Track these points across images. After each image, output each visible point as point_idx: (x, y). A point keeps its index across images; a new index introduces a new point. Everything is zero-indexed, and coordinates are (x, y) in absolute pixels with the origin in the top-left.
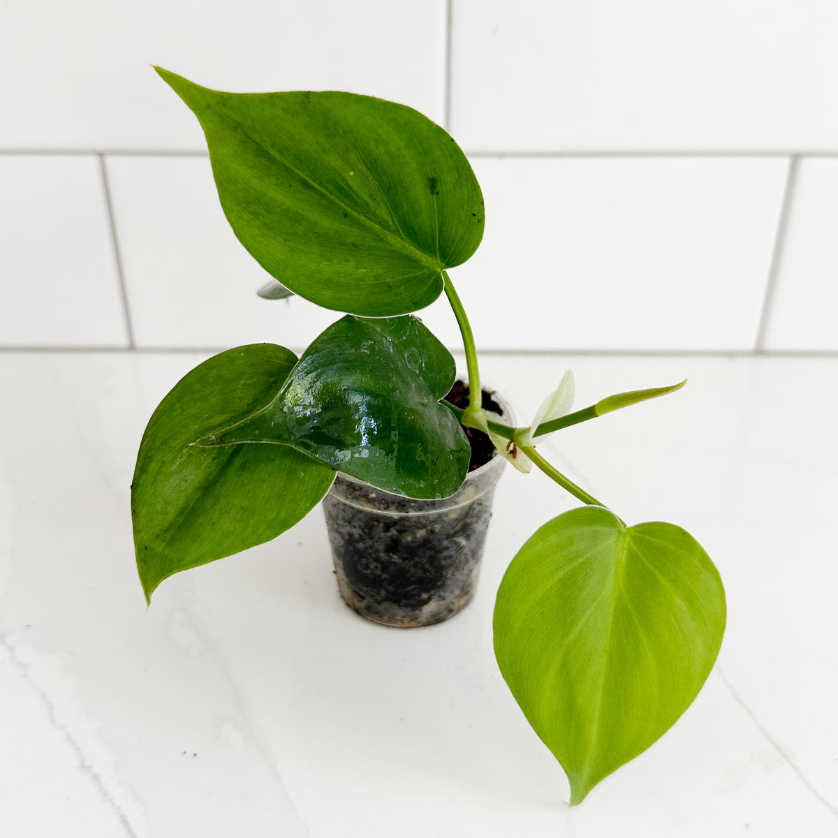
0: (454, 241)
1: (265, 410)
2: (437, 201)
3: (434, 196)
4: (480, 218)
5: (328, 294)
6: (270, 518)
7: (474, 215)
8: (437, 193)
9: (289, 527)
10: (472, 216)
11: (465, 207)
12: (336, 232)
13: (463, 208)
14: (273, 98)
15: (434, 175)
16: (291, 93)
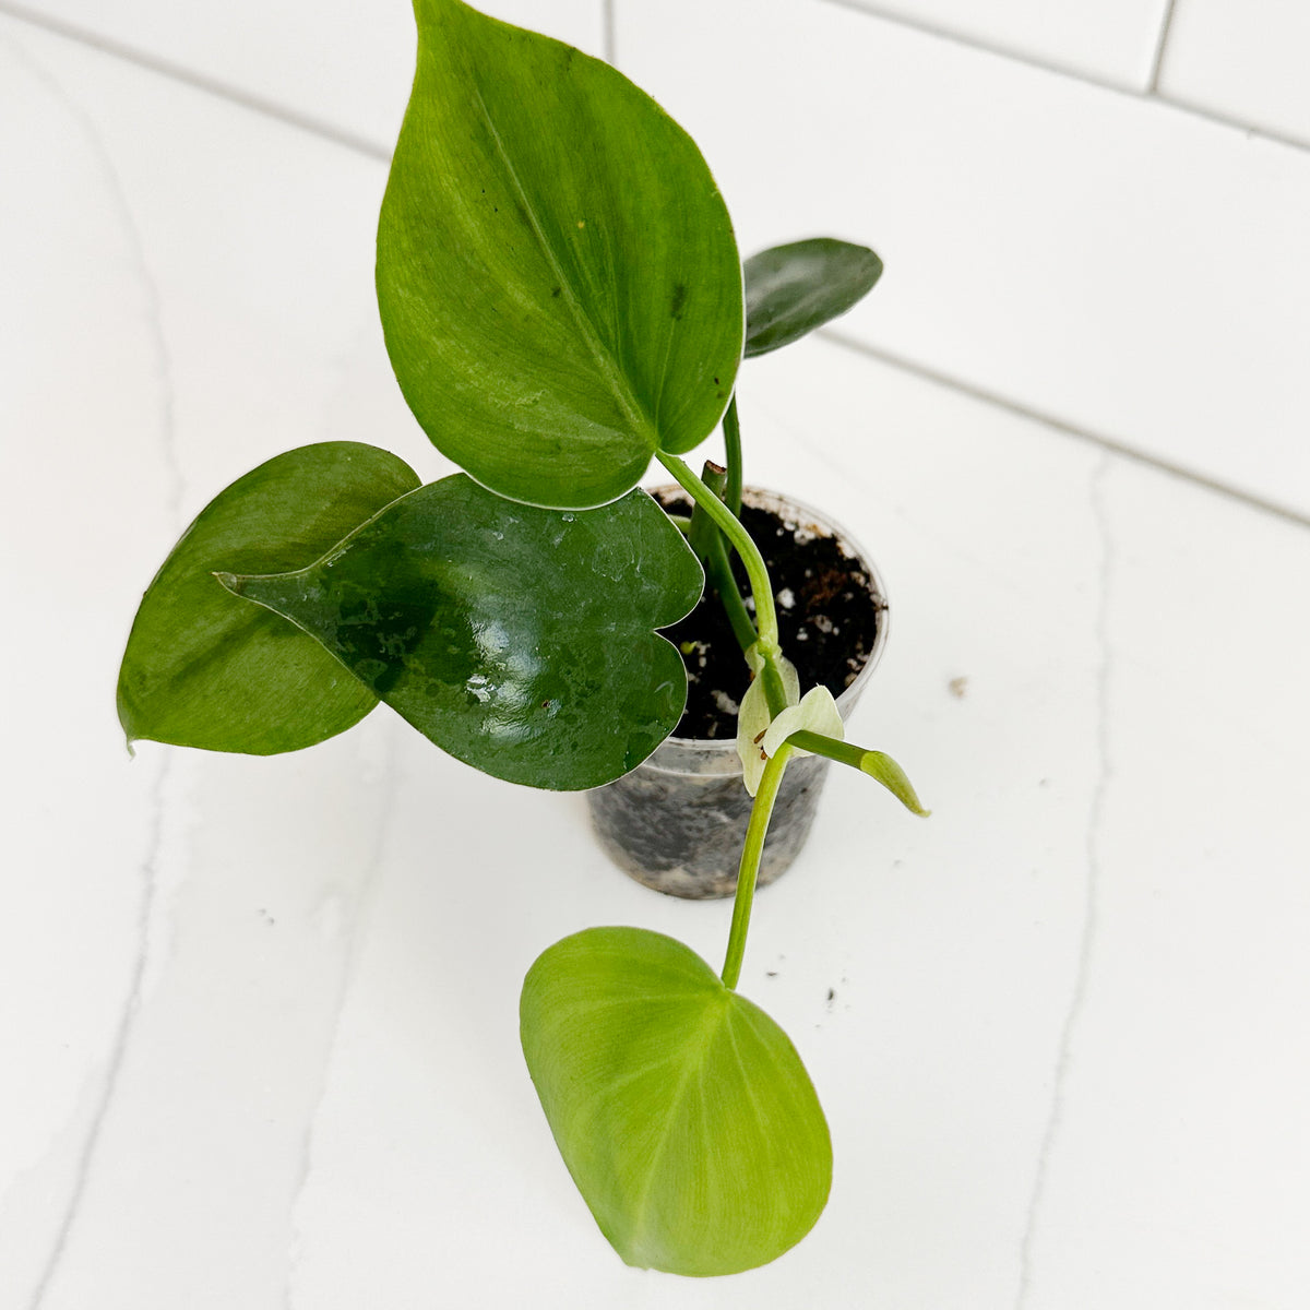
0: (675, 413)
1: (297, 574)
2: (675, 331)
3: (674, 319)
4: (723, 389)
5: (456, 427)
6: (273, 725)
7: (716, 381)
8: (679, 318)
9: (292, 749)
10: (714, 382)
11: (709, 360)
12: (527, 319)
13: (705, 363)
14: (526, 38)
15: (684, 283)
16: (552, 40)
